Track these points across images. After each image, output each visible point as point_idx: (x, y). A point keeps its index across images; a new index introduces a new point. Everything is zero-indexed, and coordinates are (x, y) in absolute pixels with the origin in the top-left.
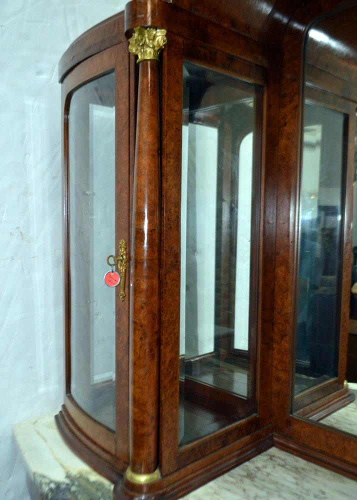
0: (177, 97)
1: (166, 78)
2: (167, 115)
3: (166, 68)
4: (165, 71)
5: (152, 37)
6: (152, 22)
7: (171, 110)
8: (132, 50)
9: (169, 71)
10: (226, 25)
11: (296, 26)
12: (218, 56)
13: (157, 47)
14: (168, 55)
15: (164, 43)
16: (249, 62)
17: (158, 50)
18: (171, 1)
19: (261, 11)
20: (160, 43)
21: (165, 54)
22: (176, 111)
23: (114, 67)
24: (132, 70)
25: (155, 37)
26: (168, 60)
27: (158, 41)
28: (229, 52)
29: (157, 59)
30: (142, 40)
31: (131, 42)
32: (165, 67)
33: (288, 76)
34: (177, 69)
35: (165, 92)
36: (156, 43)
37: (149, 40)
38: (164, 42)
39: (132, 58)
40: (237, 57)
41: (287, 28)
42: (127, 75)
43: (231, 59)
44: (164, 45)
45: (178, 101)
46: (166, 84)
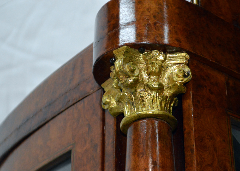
3: (193, 133)
5: (155, 69)
8: (109, 103)
9: (200, 140)
13: (169, 88)
14: (195, 105)
15: (186, 80)
17: (172, 96)
18: (195, 2)
20: (175, 78)
23: (69, 148)
24: (110, 148)
25: (162, 68)
26: (197, 117)
27: (171, 76)
29: (171, 115)
30: (133, 71)
31: (106, 90)
32: (189, 133)
36: (165, 81)
37: (149, 74)
38: (185, 76)
39: (110, 121)
42: (99, 160)
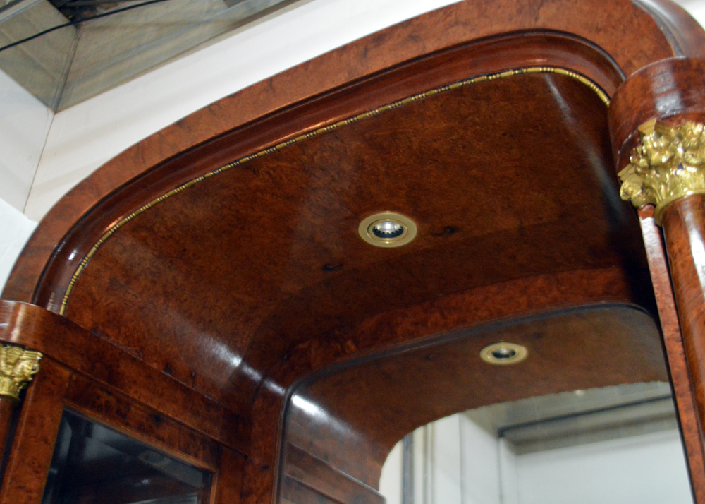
0: (36, 465)
1: (22, 430)
2: (8, 496)
4: (25, 418)
5: (12, 360)
6: (21, 337)
7: (20, 487)
9: (31, 419)
10: (155, 366)
11: (275, 388)
12: (133, 409)
13: (19, 376)
14: (35, 392)
15: (33, 372)
16: (189, 428)
17: (21, 383)
18: (61, 313)
19: (218, 355)
20: (25, 371)
21: (31, 390)
22: (30, 491)
25: (18, 361)
26: (34, 400)
27: (23, 368)
28: (154, 406)
29: (16, 396)
32: (24, 412)
33: (257, 461)
34: (48, 419)
35: (15, 454)
36: (17, 371)
38: (33, 370)
40: (168, 417)
41: (259, 389)
43: (158, 418)
44: (33, 376)
45: (37, 472)
46: (20, 439)
